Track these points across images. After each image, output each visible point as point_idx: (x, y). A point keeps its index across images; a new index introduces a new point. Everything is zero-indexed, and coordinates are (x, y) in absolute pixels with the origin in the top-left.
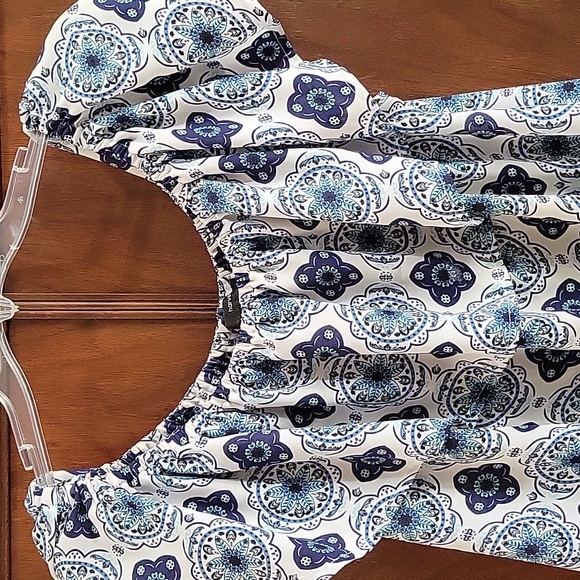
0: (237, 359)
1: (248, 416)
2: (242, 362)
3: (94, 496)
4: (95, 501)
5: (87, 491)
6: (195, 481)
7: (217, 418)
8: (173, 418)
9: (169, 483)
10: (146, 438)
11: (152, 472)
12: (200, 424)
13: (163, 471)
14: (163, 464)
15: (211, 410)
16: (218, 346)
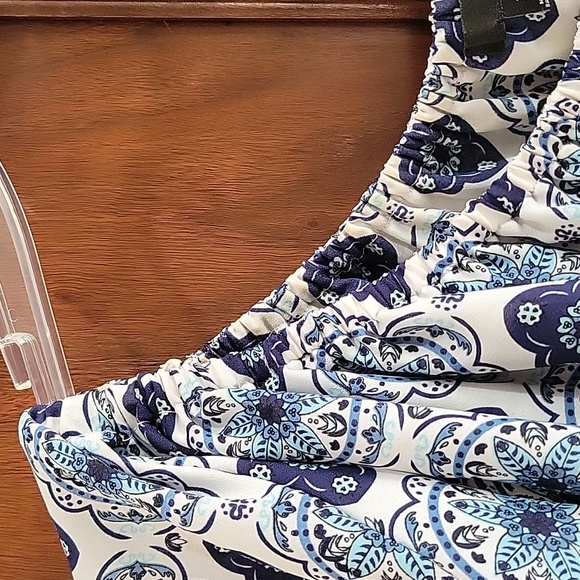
0: (555, 118)
1: (560, 253)
2: (566, 129)
3: (179, 409)
4: (183, 419)
5: (164, 397)
6: (418, 385)
7: (482, 257)
8: (324, 259)
9: (356, 387)
10: (263, 305)
11: (313, 365)
12: (442, 266)
13: (341, 363)
14: (344, 348)
15: (471, 237)
16: (433, 97)
